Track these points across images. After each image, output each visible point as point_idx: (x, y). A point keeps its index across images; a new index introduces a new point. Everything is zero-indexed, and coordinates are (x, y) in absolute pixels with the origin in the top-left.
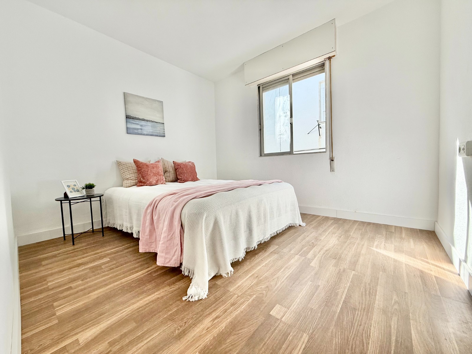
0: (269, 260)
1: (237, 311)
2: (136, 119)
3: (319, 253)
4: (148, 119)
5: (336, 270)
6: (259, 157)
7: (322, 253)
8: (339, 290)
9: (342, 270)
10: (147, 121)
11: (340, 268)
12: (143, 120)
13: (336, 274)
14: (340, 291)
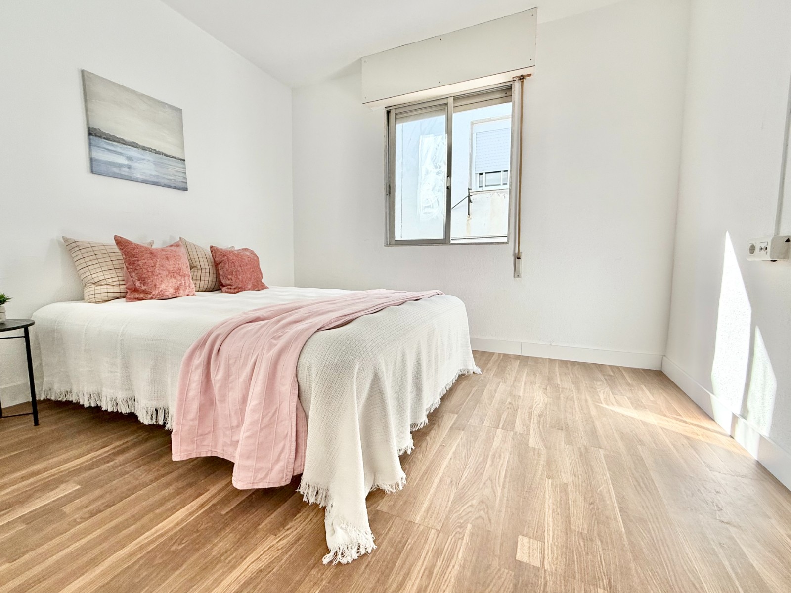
0: (456, 445)
1: (454, 567)
2: (114, 141)
3: (530, 421)
4: (147, 146)
5: (574, 450)
6: (385, 246)
7: (536, 421)
8: (601, 488)
9: (583, 450)
10: (144, 149)
11: (578, 446)
12: (134, 145)
13: (579, 457)
14: (603, 489)
